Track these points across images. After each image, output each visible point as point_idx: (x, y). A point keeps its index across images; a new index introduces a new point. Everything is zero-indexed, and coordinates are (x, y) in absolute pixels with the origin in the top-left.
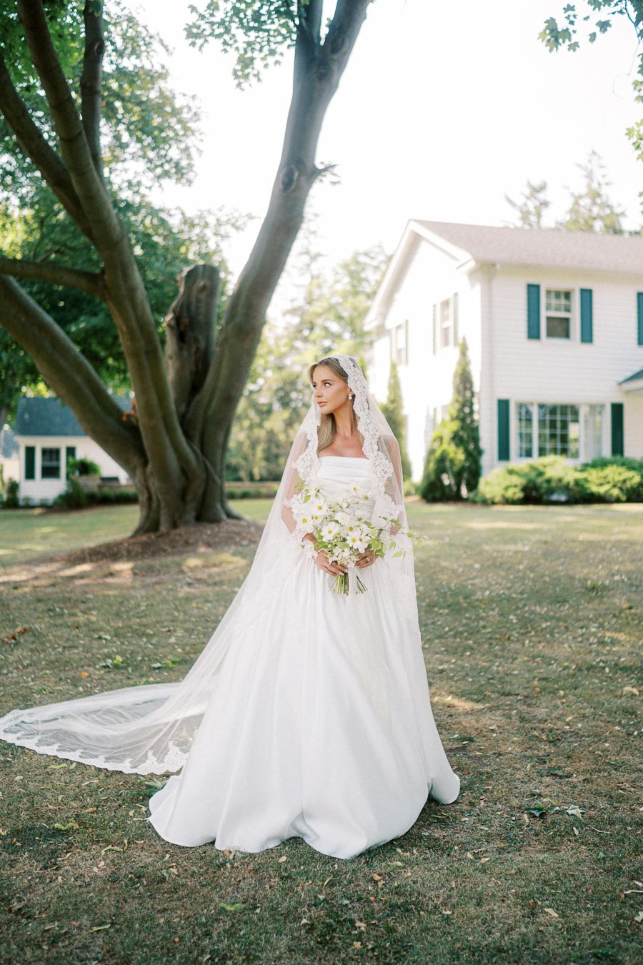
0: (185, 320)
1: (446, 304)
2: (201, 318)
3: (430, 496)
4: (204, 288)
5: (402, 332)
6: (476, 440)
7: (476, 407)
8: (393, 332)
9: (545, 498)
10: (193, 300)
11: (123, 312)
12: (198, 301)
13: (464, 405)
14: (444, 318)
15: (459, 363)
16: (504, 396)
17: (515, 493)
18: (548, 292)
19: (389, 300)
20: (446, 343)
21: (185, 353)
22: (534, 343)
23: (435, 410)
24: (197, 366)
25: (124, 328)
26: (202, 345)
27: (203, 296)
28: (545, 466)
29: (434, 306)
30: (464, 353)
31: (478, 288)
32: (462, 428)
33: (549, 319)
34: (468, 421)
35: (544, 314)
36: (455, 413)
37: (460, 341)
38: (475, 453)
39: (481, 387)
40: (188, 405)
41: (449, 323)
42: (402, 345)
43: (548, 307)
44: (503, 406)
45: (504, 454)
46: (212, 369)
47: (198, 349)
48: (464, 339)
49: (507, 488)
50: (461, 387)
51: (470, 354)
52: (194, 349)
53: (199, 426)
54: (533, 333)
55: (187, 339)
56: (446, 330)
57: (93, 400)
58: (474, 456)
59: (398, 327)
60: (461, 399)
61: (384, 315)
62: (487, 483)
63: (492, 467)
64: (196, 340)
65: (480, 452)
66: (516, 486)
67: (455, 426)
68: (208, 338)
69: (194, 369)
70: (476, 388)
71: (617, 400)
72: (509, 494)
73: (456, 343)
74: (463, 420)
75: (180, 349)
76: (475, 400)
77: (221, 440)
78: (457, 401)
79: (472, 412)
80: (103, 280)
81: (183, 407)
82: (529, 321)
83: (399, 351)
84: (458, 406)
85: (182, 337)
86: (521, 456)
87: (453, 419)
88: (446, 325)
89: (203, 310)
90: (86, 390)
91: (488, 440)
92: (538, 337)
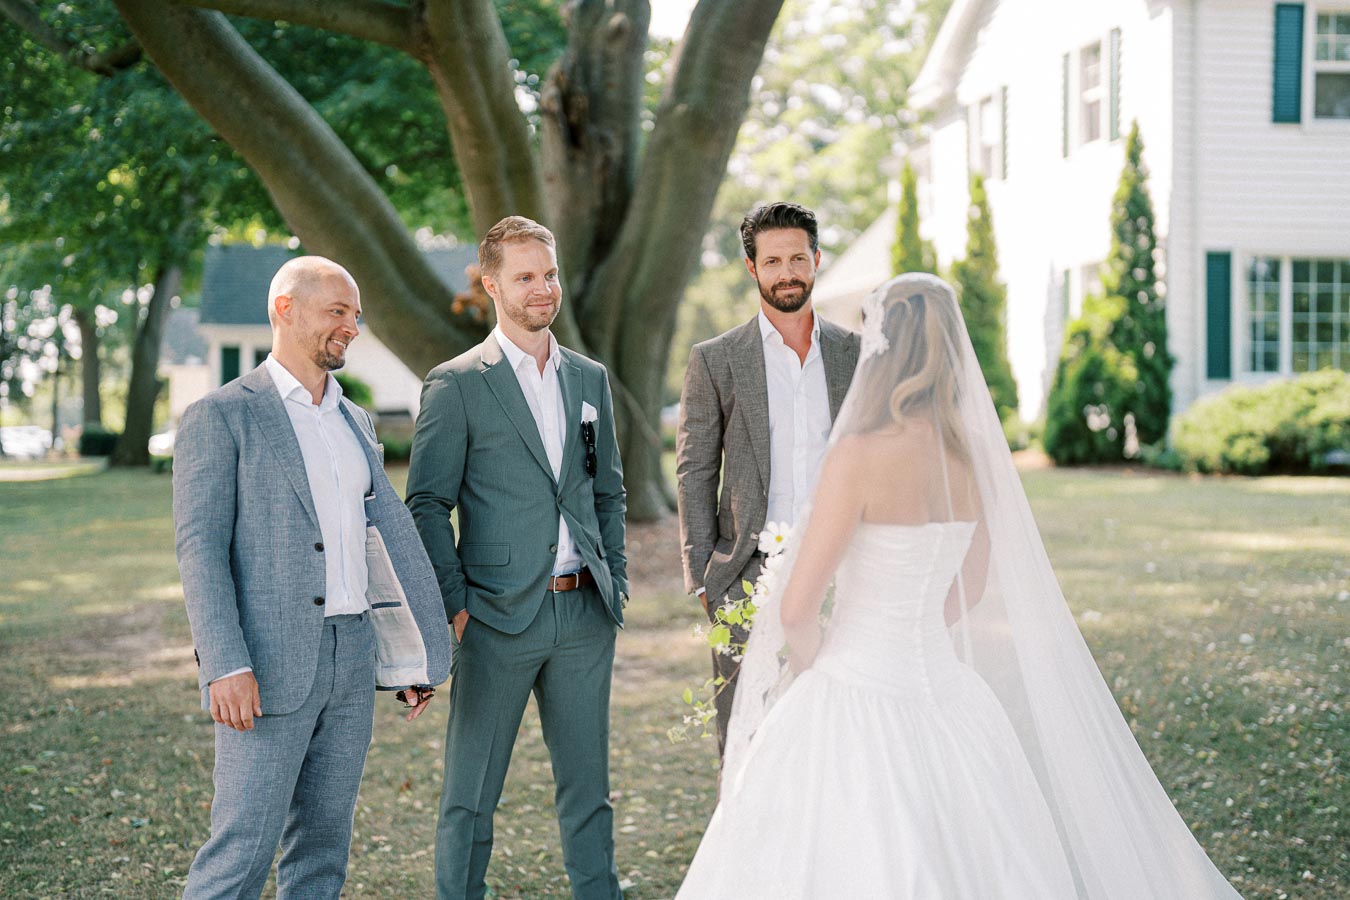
0: (581, 101)
1: (1094, 50)
2: (613, 95)
3: (1064, 454)
4: (619, 32)
5: (993, 112)
6: (1159, 337)
7: (1159, 268)
8: (974, 112)
9: (1315, 460)
10: (596, 57)
11: (461, 90)
12: (607, 59)
13: (1134, 265)
14: (1089, 82)
15: (1125, 177)
16: (1219, 244)
17: (1249, 451)
18: (1323, 20)
19: (966, 44)
20: (1092, 134)
21: (581, 170)
22: (1287, 132)
23: (1067, 273)
24: (604, 194)
25: (463, 122)
26: (616, 152)
27: (616, 49)
28: (1313, 393)
29: (1067, 57)
30: (1134, 156)
31: (1167, 17)
32: (1132, 313)
33: (1321, 77)
34: (1143, 296)
35: (1311, 66)
36: (1114, 282)
37: (1126, 130)
38: (1158, 364)
39: (1170, 226)
40: (589, 278)
41: (1100, 93)
42: (992, 136)
43: (1322, 53)
44: (1219, 265)
45: (1219, 366)
46: (638, 203)
47: (607, 161)
48: (1136, 127)
49: (1231, 440)
50: (1128, 227)
51: (1147, 157)
52: (598, 162)
53: (610, 323)
54: (1286, 111)
55: (584, 139)
56: (1091, 110)
57: (390, 271)
58: (1158, 369)
59: (987, 100)
60: (1128, 251)
61: (954, 76)
62: (1186, 428)
63: (1194, 395)
64: (603, 140)
65: (1169, 363)
66: (1251, 435)
67: (1115, 309)
68: (627, 138)
69: (598, 203)
70: (1161, 228)
72: (1238, 451)
73: (1114, 135)
74: (1132, 296)
75: (571, 160)
76: (1157, 254)
77: (655, 350)
78: (1120, 256)
79: (1151, 279)
80: (420, 20)
81: (578, 282)
82: (1276, 85)
83: (987, 151)
84: (1121, 266)
85: (573, 137)
86: (1254, 368)
87: (1110, 293)
88: (1092, 95)
89: (616, 79)
90: (377, 249)
91: (1186, 336)
92: (1296, 118)
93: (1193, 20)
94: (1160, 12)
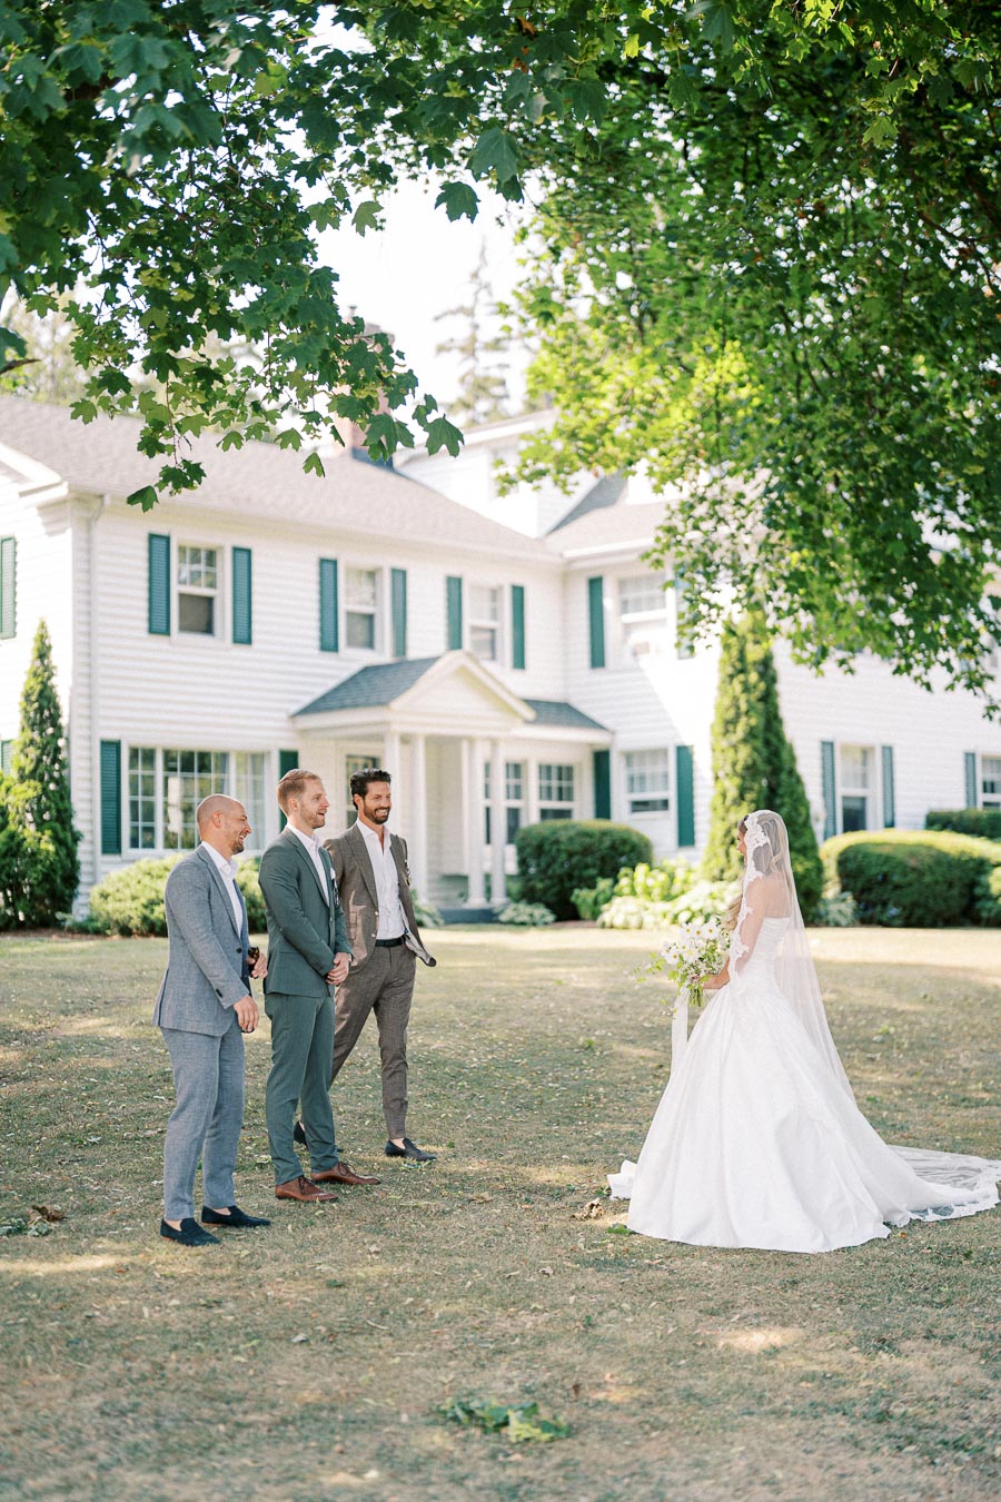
6: (64, 816)
13: (42, 751)
16: (111, 736)
18: (182, 550)
22: (159, 642)
30: (43, 654)
33: (182, 596)
35: (175, 589)
36: (27, 766)
37: (29, 630)
43: (182, 577)
44: (111, 748)
45: (111, 845)
48: (44, 629)
50: (35, 718)
54: (158, 627)
58: (67, 841)
60: (36, 739)
65: (75, 839)
67: (29, 790)
70: (63, 721)
71: (289, 746)
76: (62, 742)
78: (32, 742)
82: (151, 600)
84: (33, 753)
86: (137, 845)
87: (25, 776)
91: (86, 815)
92: (167, 632)
93: (89, 541)
94: (63, 531)
